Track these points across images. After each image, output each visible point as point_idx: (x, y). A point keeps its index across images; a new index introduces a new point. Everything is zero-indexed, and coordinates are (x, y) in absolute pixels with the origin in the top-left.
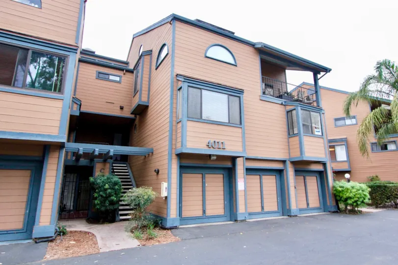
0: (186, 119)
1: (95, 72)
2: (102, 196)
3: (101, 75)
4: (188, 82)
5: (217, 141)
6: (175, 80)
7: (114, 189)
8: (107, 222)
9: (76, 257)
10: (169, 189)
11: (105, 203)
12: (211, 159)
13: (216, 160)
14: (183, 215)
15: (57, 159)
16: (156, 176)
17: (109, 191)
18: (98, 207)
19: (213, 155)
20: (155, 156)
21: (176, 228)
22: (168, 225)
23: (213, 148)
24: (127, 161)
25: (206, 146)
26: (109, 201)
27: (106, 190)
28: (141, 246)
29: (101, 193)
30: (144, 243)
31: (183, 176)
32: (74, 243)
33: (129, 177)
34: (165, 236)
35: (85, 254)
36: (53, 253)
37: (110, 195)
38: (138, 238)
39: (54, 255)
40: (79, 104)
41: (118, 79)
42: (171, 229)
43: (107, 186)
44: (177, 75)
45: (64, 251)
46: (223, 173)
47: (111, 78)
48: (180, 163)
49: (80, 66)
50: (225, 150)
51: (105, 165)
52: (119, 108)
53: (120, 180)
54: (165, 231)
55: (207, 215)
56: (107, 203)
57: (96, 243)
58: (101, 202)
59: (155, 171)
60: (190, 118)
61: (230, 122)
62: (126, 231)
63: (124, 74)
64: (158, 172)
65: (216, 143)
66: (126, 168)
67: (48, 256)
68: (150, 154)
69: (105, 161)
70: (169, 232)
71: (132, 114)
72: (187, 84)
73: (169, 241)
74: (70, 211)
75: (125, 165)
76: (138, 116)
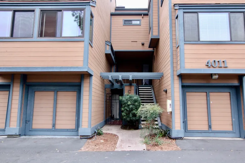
0: (184, 42)
1: (122, 21)
2: (126, 110)
3: (126, 22)
4: (183, 9)
5: (217, 60)
6: (173, 10)
7: (134, 105)
8: (133, 129)
9: (98, 152)
10: (172, 105)
11: (129, 115)
12: (213, 78)
13: (218, 79)
14: (188, 128)
15: (89, 83)
16: (165, 95)
17: (131, 106)
18: (125, 117)
19: (215, 74)
20: (164, 79)
21: (181, 138)
22: (174, 135)
23: (213, 67)
24: (152, 85)
25: (205, 66)
26: (132, 114)
27: (129, 105)
28: (146, 150)
29: (126, 108)
30: (149, 148)
31: (187, 95)
32: (103, 141)
33: (152, 96)
34: (168, 145)
35: (104, 151)
36: (87, 147)
37: (132, 110)
38: (146, 143)
39: (87, 148)
40: (110, 45)
41: (138, 22)
42: (176, 139)
43: (129, 103)
44: (174, 5)
45: (93, 147)
46: (229, 91)
47: (134, 22)
48: (182, 83)
49: (112, 19)
50: (228, 68)
51: (131, 88)
52: (141, 45)
53: (139, 99)
54: (170, 140)
55: (212, 130)
56: (131, 115)
57: (116, 144)
58: (127, 114)
59: (164, 90)
60: (187, 42)
61: (233, 40)
62: (141, 137)
63: (143, 18)
64: (166, 92)
65: (217, 62)
66: (150, 90)
67: (82, 149)
68: (162, 77)
69: (131, 85)
70: (174, 141)
71: (149, 47)
72: (182, 11)
73: (170, 149)
74: (117, 119)
75: (150, 88)
76: (155, 49)
